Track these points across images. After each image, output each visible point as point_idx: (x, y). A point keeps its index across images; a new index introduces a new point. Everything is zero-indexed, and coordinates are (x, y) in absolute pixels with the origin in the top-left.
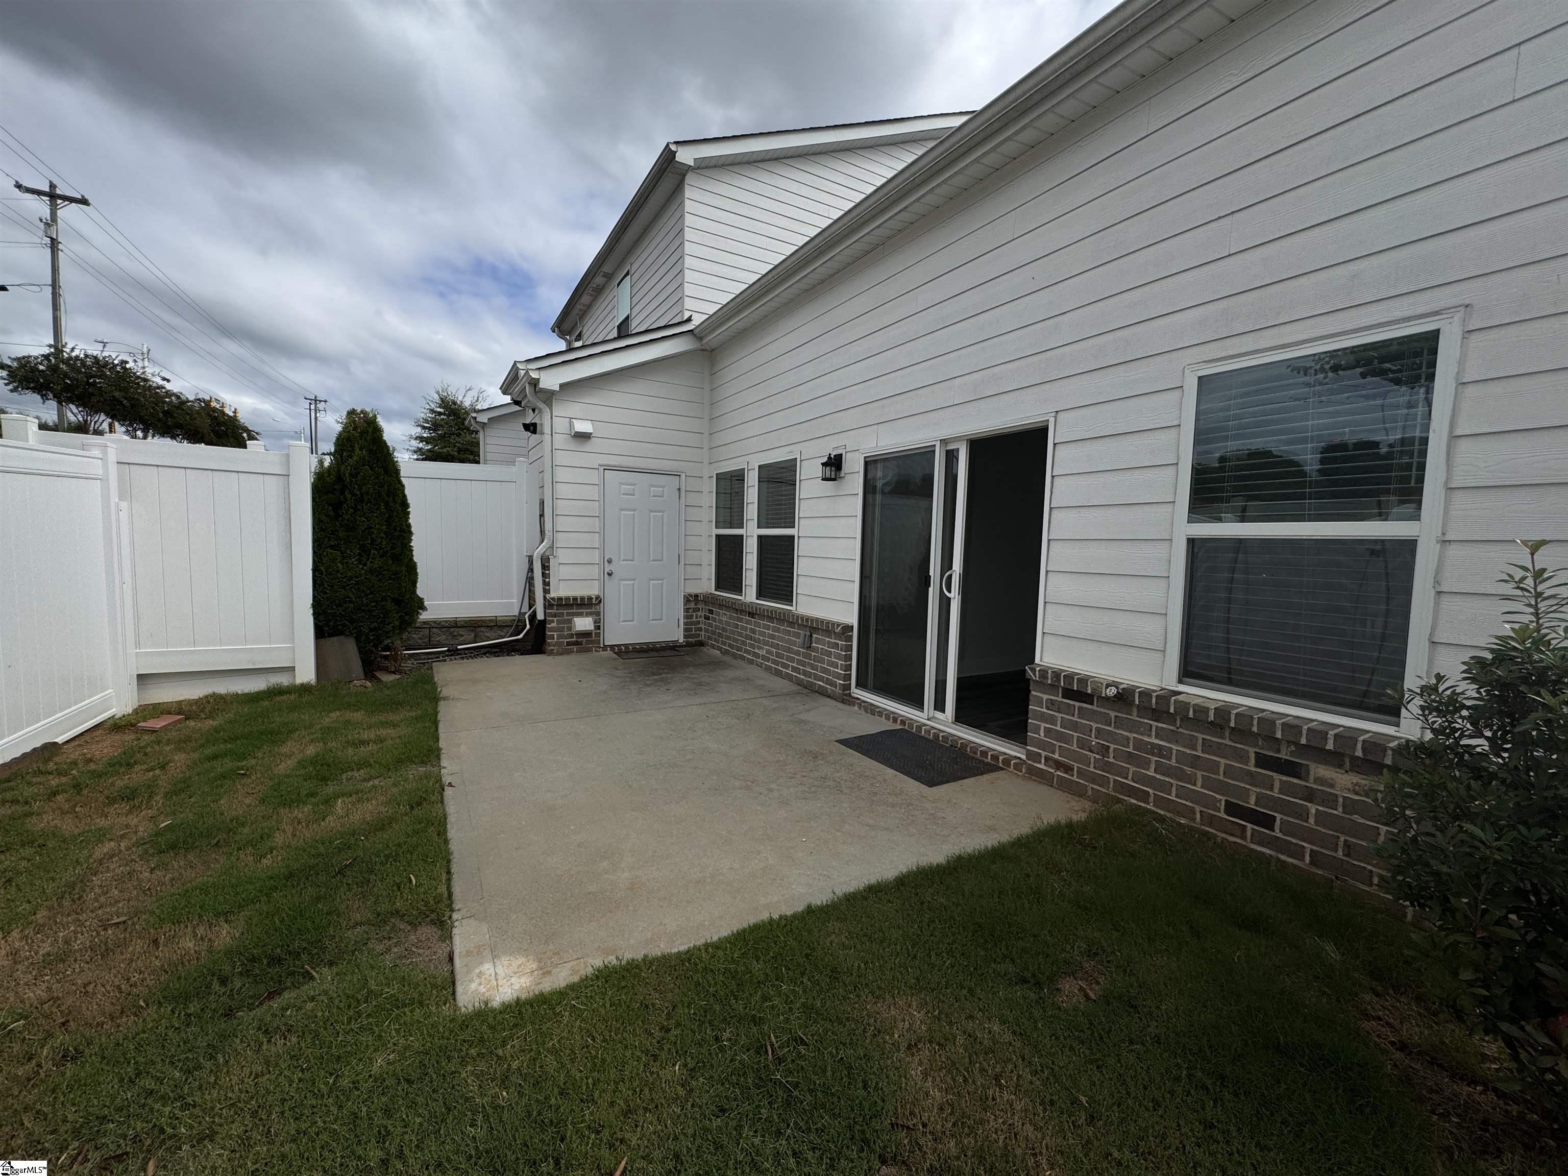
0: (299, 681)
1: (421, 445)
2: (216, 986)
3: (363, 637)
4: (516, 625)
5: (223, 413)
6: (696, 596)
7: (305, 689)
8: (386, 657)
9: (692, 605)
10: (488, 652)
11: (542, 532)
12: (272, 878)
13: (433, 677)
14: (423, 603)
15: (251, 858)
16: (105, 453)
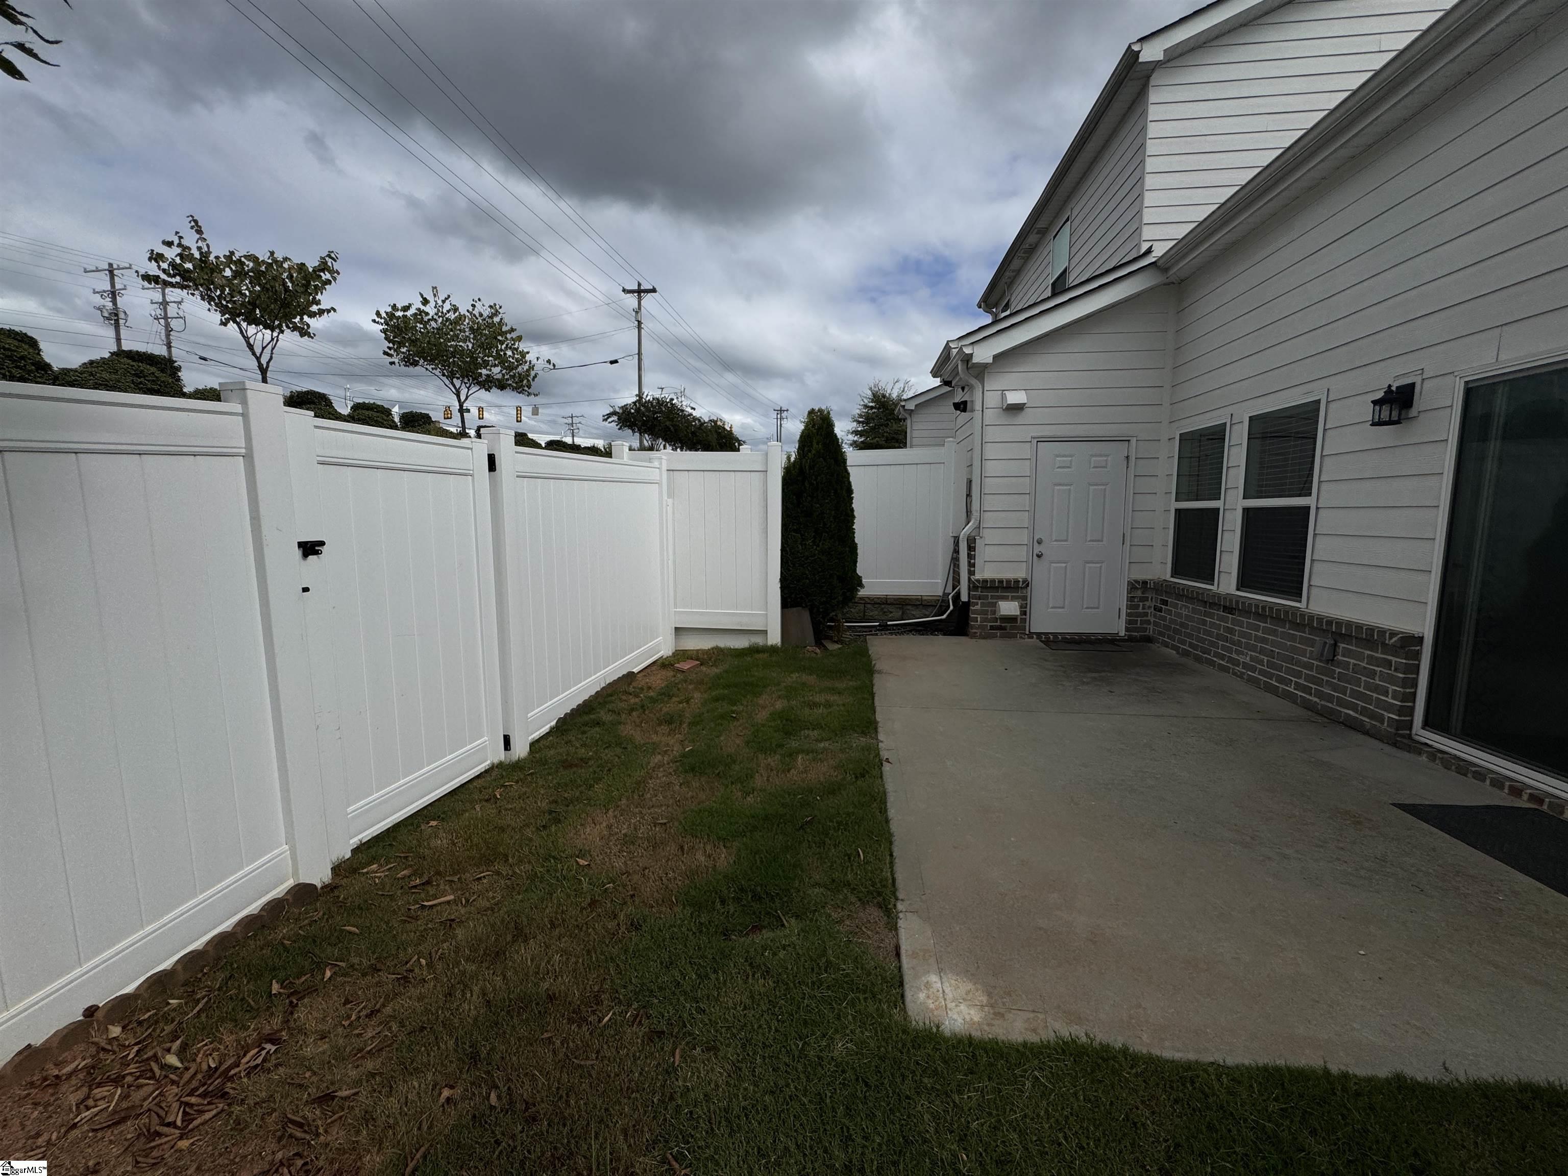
0: (770, 643)
1: (856, 438)
2: (718, 905)
3: (815, 610)
4: (939, 605)
5: (724, 428)
6: (1145, 583)
7: (773, 649)
8: (830, 627)
9: (1139, 593)
10: (914, 630)
11: (969, 513)
12: (754, 817)
13: (867, 650)
14: (861, 581)
15: (740, 794)
16: (661, 464)
